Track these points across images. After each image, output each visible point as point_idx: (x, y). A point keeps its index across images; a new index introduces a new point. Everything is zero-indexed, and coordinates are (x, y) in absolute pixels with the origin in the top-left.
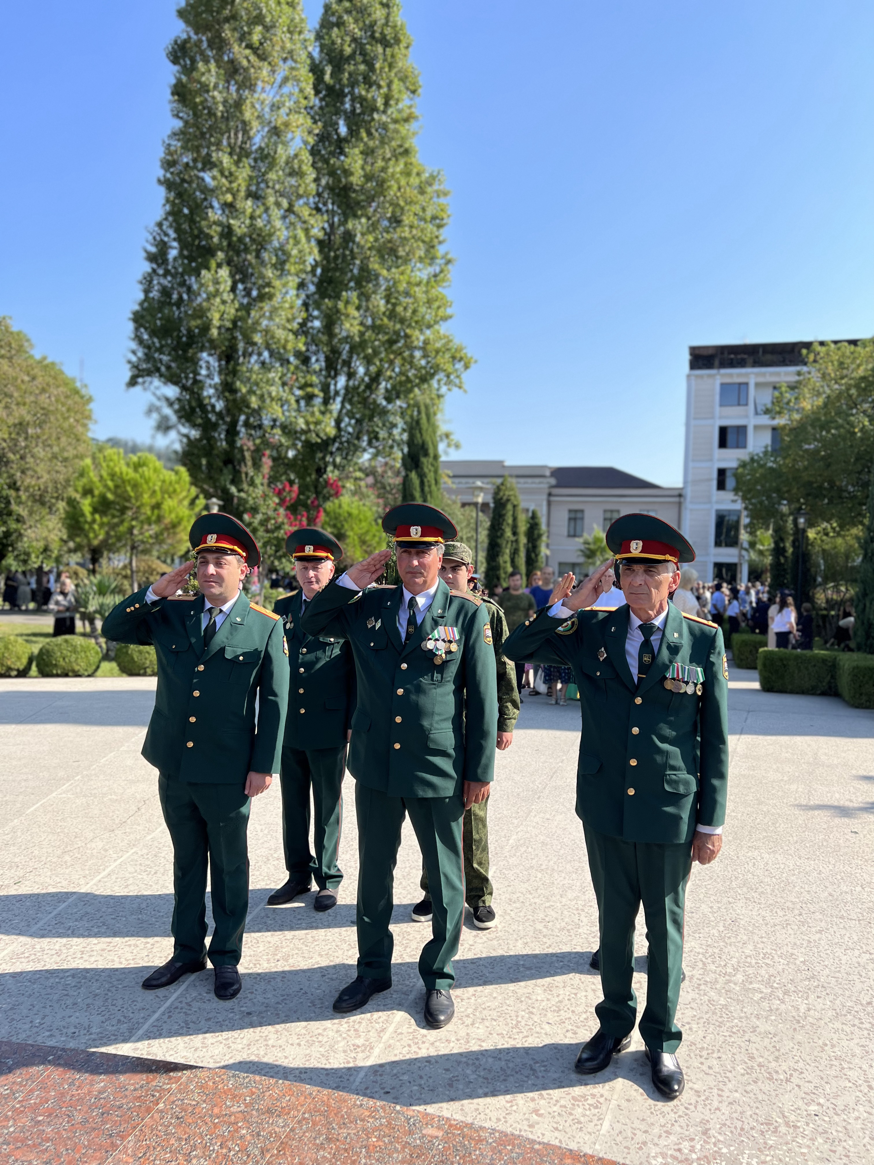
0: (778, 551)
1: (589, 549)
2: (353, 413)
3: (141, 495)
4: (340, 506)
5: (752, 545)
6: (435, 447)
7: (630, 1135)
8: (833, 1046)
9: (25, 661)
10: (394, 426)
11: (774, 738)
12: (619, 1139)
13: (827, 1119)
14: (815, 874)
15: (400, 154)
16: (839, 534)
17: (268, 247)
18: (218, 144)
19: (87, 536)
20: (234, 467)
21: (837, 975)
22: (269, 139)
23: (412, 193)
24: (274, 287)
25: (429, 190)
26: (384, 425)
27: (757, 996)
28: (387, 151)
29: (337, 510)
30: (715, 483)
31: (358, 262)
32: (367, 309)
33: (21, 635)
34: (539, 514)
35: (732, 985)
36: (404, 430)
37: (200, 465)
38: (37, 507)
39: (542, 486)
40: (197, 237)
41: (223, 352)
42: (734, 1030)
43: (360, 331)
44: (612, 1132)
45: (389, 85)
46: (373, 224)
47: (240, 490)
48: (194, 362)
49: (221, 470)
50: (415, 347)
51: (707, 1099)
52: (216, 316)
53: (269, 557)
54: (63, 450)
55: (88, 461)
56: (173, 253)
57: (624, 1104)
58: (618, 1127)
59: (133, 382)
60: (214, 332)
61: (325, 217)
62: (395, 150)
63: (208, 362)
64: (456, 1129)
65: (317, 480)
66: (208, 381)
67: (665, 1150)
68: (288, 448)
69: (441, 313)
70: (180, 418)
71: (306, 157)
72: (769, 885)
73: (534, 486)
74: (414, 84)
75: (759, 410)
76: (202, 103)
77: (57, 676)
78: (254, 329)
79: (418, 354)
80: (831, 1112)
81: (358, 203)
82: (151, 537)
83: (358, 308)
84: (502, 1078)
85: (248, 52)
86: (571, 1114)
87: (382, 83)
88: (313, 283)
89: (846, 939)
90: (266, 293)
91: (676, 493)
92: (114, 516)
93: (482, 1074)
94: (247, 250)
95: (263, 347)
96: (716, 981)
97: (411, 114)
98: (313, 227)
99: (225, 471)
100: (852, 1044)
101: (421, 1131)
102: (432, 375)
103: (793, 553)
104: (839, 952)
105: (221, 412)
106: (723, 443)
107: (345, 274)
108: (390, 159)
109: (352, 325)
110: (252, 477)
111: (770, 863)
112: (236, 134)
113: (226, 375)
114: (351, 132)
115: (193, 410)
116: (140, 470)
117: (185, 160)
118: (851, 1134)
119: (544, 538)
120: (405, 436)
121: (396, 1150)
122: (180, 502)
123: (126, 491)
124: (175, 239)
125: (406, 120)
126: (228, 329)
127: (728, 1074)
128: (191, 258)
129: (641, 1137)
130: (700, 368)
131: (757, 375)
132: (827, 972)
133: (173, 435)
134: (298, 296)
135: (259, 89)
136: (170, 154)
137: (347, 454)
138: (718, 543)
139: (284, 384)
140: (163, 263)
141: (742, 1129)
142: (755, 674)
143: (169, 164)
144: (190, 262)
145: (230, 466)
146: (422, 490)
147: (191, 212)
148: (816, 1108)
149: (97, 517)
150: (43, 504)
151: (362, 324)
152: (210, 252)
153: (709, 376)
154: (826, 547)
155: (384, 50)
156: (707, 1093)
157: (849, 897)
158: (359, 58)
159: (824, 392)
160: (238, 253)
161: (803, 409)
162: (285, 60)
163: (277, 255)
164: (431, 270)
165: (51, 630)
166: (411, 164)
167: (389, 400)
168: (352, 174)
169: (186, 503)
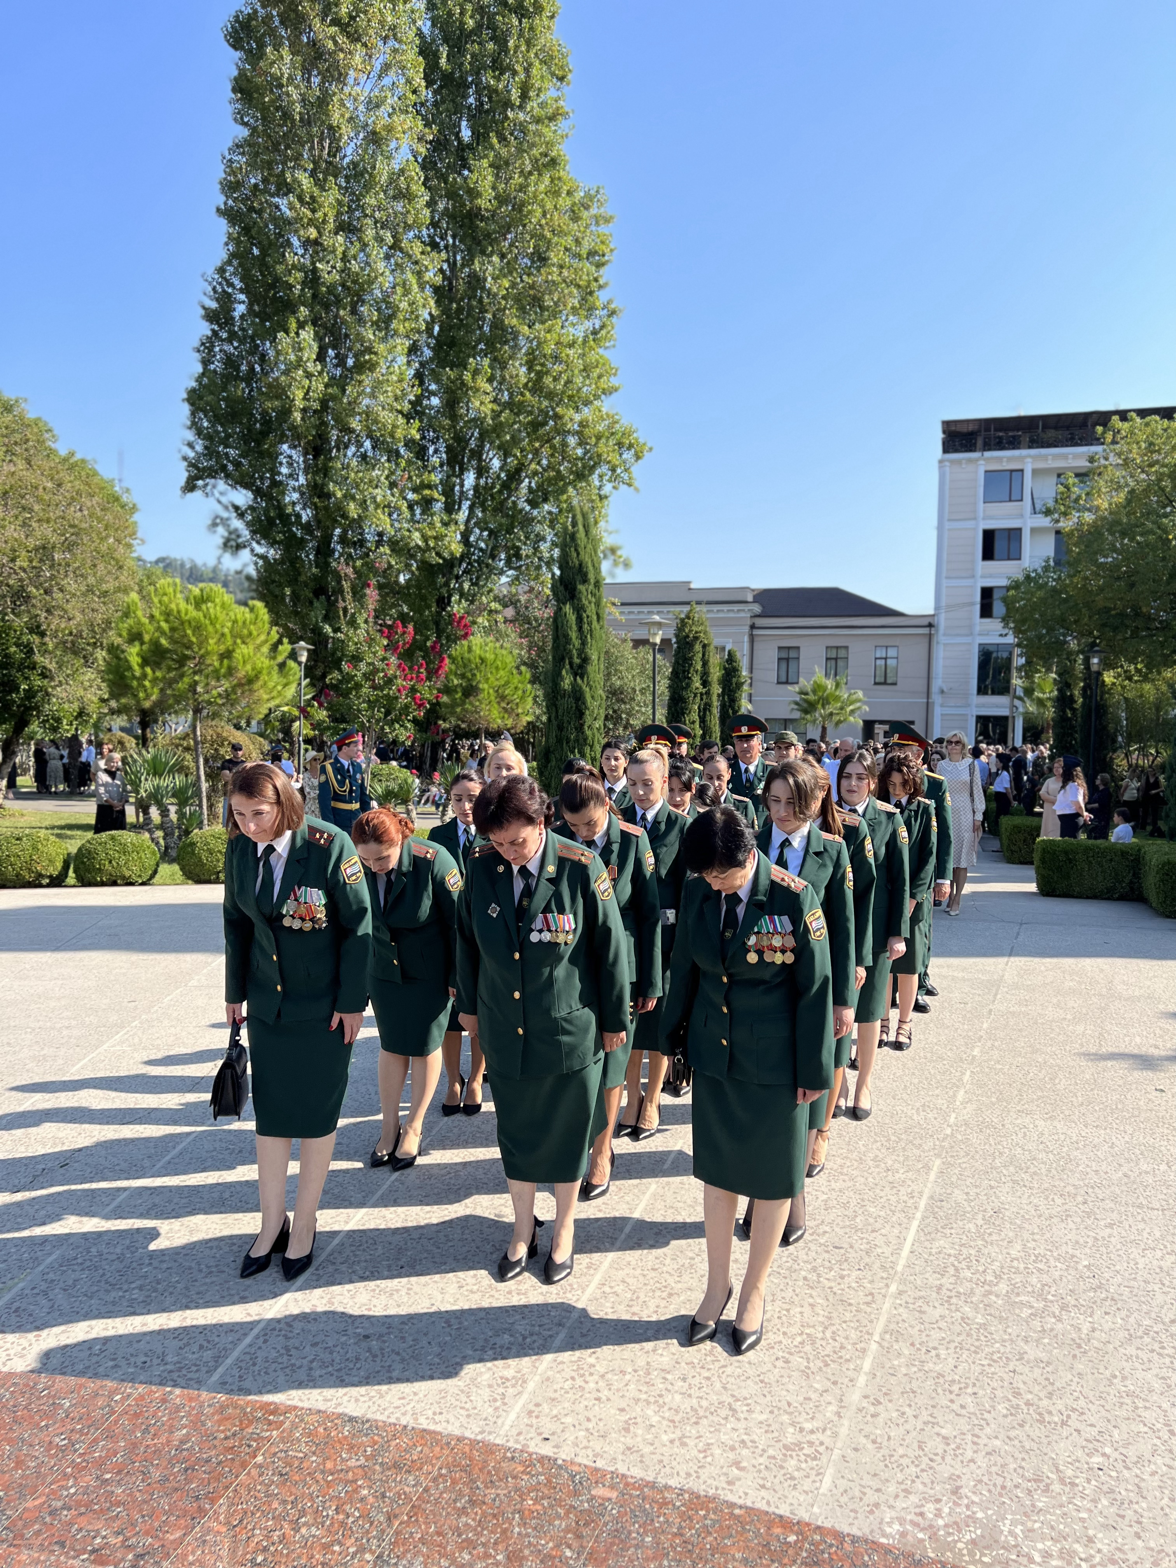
0: (1064, 701)
1: (806, 701)
2: (486, 523)
3: (207, 638)
4: (470, 650)
5: (1029, 692)
6: (597, 570)
7: (857, 1494)
8: (1124, 1378)
9: (59, 865)
10: (541, 538)
11: (1054, 960)
12: (844, 1499)
13: (1114, 1474)
14: (1106, 1147)
15: (544, 165)
16: (1145, 678)
17: (367, 297)
18: (298, 157)
19: (135, 696)
20: (328, 598)
21: (1132, 1283)
22: (365, 151)
23: (560, 220)
24: (376, 353)
25: (585, 214)
26: (527, 538)
27: (1026, 1313)
28: (527, 162)
29: (466, 655)
30: (978, 608)
31: (489, 316)
32: (503, 380)
33: (53, 828)
34: (738, 655)
35: (993, 1298)
36: (554, 544)
37: (284, 595)
38: (69, 657)
39: (742, 615)
40: (273, 286)
41: (308, 442)
42: (995, 1357)
43: (493, 411)
44: (835, 1491)
45: (527, 70)
46: (508, 263)
47: (336, 630)
48: (273, 456)
49: (311, 603)
50: (569, 432)
51: (958, 1448)
52: (300, 394)
53: (378, 721)
54: (101, 580)
55: (134, 596)
56: (240, 309)
57: (851, 1454)
58: (843, 1484)
59: (190, 487)
60: (297, 416)
61: (444, 255)
62: (537, 161)
63: (290, 457)
64: (634, 1489)
65: (439, 614)
66: (292, 483)
67: (903, 1514)
68: (399, 572)
69: (603, 383)
70: (254, 532)
71: (416, 172)
72: (1044, 1163)
73: (731, 615)
74: (562, 68)
75: (1038, 507)
76: (272, 101)
77: (103, 884)
78: (351, 411)
79: (572, 441)
80: (1120, 1466)
81: (488, 235)
82: (220, 695)
83: (490, 380)
84: (694, 1420)
85: (334, 29)
86: (782, 1467)
87: (518, 68)
88: (428, 345)
89: (1145, 1235)
90: (366, 362)
91: (925, 622)
92: (170, 669)
93: (667, 1415)
94: (338, 302)
95: (363, 434)
96: (972, 1292)
97: (558, 109)
98: (427, 270)
99: (316, 604)
100: (1149, 1376)
101: (589, 1491)
102: (592, 469)
103: (1084, 704)
104: (1135, 1252)
105: (308, 522)
106: (988, 554)
107: (473, 332)
108: (530, 173)
109: (482, 403)
110: (353, 615)
111: (1046, 1132)
112: (321, 142)
113: (315, 473)
114: (476, 135)
115: (271, 522)
116: (204, 607)
117: (253, 181)
118: (1145, 1493)
119: (745, 687)
120: (556, 552)
121: (559, 1517)
122: (258, 648)
123: (186, 635)
124: (241, 291)
125: (552, 118)
126: (315, 412)
127: (986, 1415)
128: (264, 316)
129: (871, 1497)
130: (956, 451)
131: (1035, 458)
132: (1118, 1279)
133: (245, 555)
134: (409, 363)
135: (350, 81)
136: (233, 173)
137: (478, 578)
138: (982, 690)
139: (392, 485)
140: (226, 323)
141: (1003, 1487)
142: (1031, 871)
143: (230, 187)
144: (263, 321)
145: (323, 598)
146: (580, 629)
147: (264, 253)
148: (1101, 1459)
149: (148, 670)
150: (76, 653)
151: (495, 401)
152: (290, 307)
153: (970, 461)
154: (1130, 695)
155: (520, 22)
156: (958, 1440)
157: (1150, 1179)
158: (486, 34)
159: (1127, 485)
160: (327, 307)
161: (1098, 508)
162: (385, 39)
163: (379, 310)
164: (588, 325)
165: (92, 821)
166: (559, 179)
167: (533, 504)
168: (479, 195)
169: (265, 649)
